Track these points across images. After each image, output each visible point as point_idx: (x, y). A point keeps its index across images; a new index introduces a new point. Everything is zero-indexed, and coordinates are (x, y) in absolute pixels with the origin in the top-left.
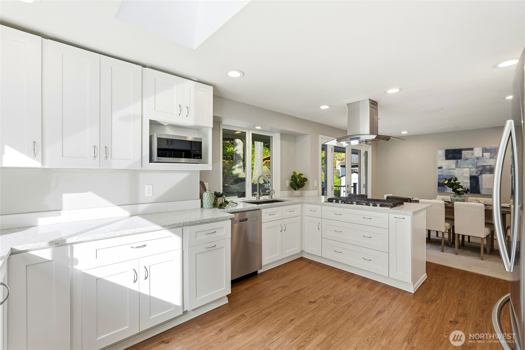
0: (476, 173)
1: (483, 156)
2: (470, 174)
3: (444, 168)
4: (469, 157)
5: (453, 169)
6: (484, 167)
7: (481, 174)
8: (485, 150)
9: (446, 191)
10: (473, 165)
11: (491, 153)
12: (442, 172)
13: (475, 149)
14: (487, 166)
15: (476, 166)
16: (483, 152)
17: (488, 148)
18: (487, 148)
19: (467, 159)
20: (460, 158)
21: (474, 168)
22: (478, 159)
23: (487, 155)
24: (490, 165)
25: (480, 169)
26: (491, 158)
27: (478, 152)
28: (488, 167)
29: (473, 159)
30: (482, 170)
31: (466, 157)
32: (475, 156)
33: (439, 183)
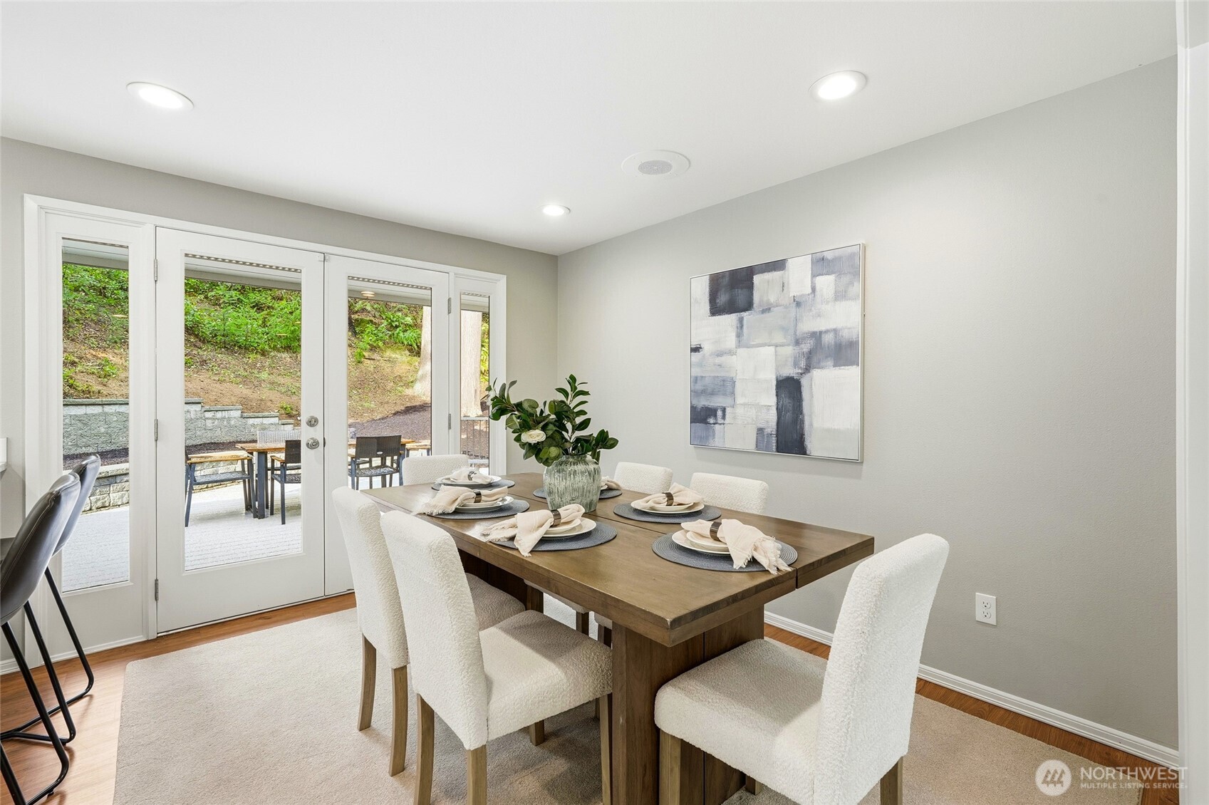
0: (796, 365)
1: (814, 290)
2: (777, 370)
3: (707, 348)
4: (772, 299)
5: (731, 353)
6: (817, 336)
7: (807, 369)
8: (821, 264)
9: (711, 441)
10: (784, 329)
11: (840, 274)
12: (700, 365)
13: (790, 263)
14: (827, 332)
15: (795, 334)
16: (814, 276)
17: (829, 256)
18: (825, 254)
19: (767, 310)
20: (749, 306)
21: (789, 345)
22: (798, 304)
23: (826, 283)
24: (835, 331)
25: (806, 347)
26: (840, 295)
27: (798, 275)
28: (828, 339)
29: (786, 307)
30: (810, 352)
31: (765, 299)
32: (792, 295)
33: (693, 408)
